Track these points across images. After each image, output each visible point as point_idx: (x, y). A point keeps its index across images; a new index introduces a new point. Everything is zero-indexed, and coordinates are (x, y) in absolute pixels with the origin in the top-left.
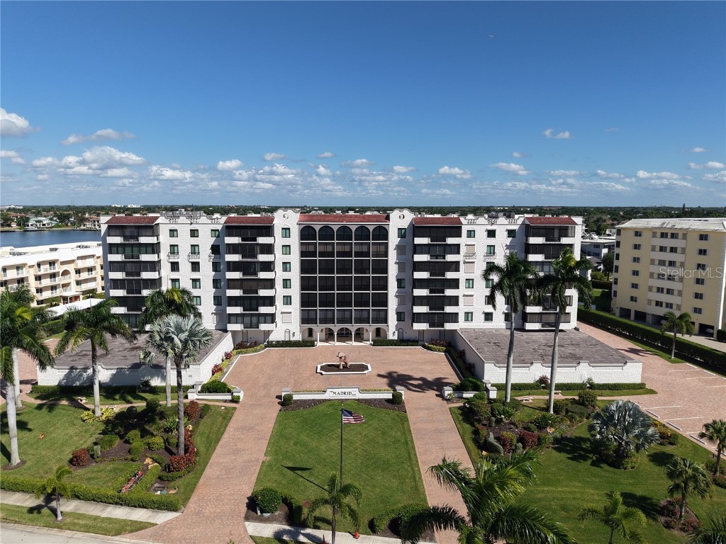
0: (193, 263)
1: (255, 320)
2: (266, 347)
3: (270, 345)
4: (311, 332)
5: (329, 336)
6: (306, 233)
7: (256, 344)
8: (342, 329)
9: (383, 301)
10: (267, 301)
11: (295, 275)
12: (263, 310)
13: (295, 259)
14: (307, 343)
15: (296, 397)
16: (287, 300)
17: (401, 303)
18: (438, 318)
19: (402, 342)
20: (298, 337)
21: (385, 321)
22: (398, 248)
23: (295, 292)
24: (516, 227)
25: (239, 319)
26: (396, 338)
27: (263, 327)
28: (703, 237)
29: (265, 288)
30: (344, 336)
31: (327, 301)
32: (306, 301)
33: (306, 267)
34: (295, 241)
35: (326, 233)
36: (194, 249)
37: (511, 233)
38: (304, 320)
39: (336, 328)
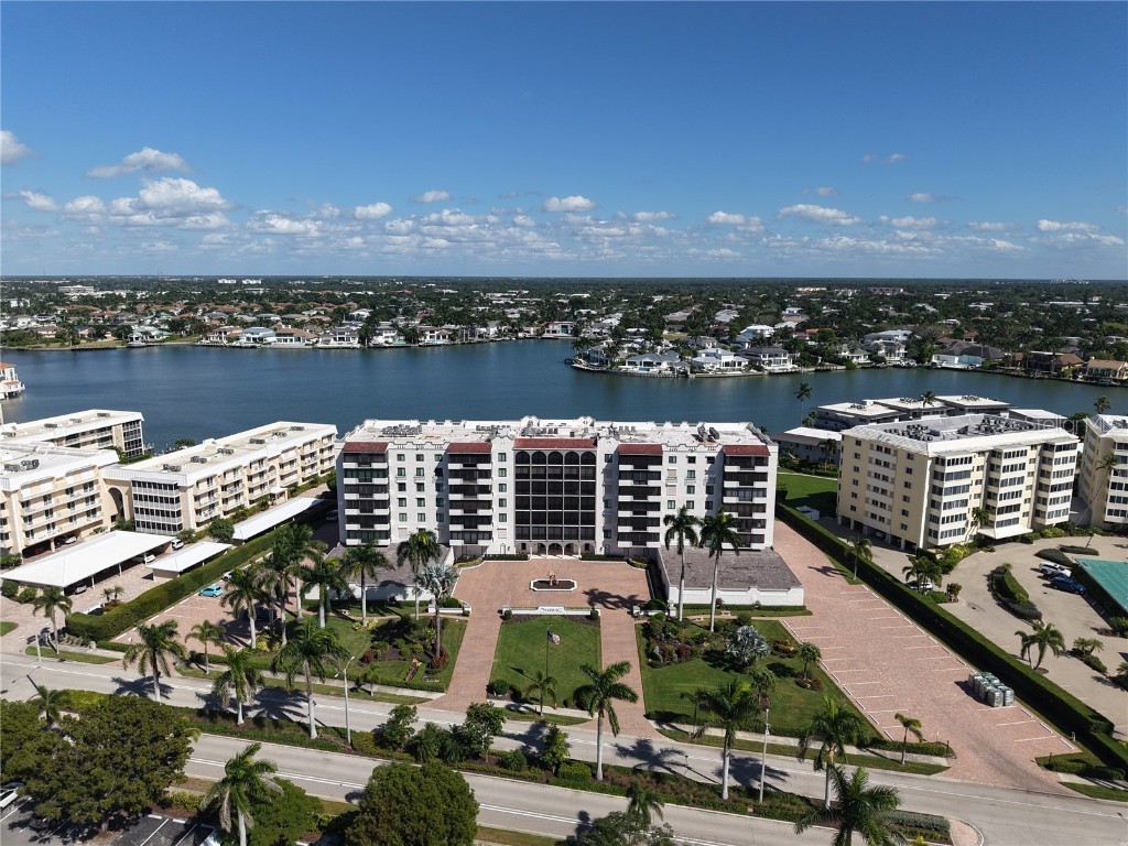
0: (418, 484)
1: (474, 536)
2: (484, 559)
3: (488, 558)
4: (524, 546)
5: (541, 550)
6: (521, 457)
7: (475, 557)
8: (553, 545)
9: (591, 519)
10: (485, 520)
11: (510, 495)
12: (481, 528)
13: (510, 480)
14: (522, 556)
15: (514, 612)
16: (503, 517)
17: (606, 522)
18: (640, 538)
19: (609, 557)
20: (513, 551)
21: (593, 538)
22: (605, 471)
23: (510, 510)
24: (714, 455)
25: (460, 535)
26: (602, 553)
27: (482, 543)
28: (910, 456)
29: (483, 508)
30: (555, 549)
31: (539, 519)
32: (520, 519)
33: (520, 488)
34: (510, 465)
35: (539, 457)
36: (420, 471)
37: (710, 460)
38: (518, 536)
39: (547, 543)
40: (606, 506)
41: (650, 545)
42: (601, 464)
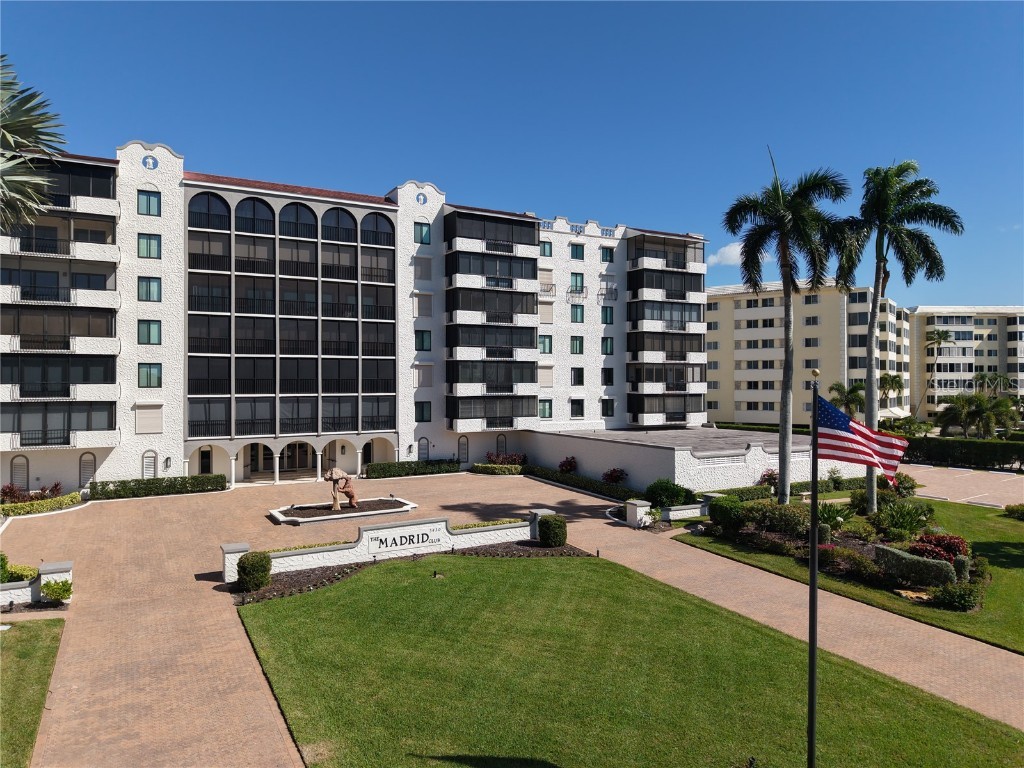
1: (56, 420)
2: (85, 499)
3: (100, 493)
4: (205, 457)
5: (258, 464)
6: (205, 210)
7: (56, 490)
8: (291, 447)
9: (384, 379)
10: (97, 371)
11: (173, 311)
12: (82, 392)
13: (173, 269)
14: (206, 479)
16: (151, 375)
17: (425, 382)
18: (502, 406)
19: (428, 465)
20: (180, 468)
21: (390, 422)
23: (173, 353)
24: (612, 243)
26: (414, 457)
27: (82, 440)
29: (89, 333)
30: (298, 461)
31: (255, 379)
32: (203, 378)
33: (203, 294)
34: (173, 225)
35: (255, 213)
37: (608, 253)
38: (195, 428)
39: (277, 443)
40: (421, 346)
41: (521, 423)
42: (406, 247)
